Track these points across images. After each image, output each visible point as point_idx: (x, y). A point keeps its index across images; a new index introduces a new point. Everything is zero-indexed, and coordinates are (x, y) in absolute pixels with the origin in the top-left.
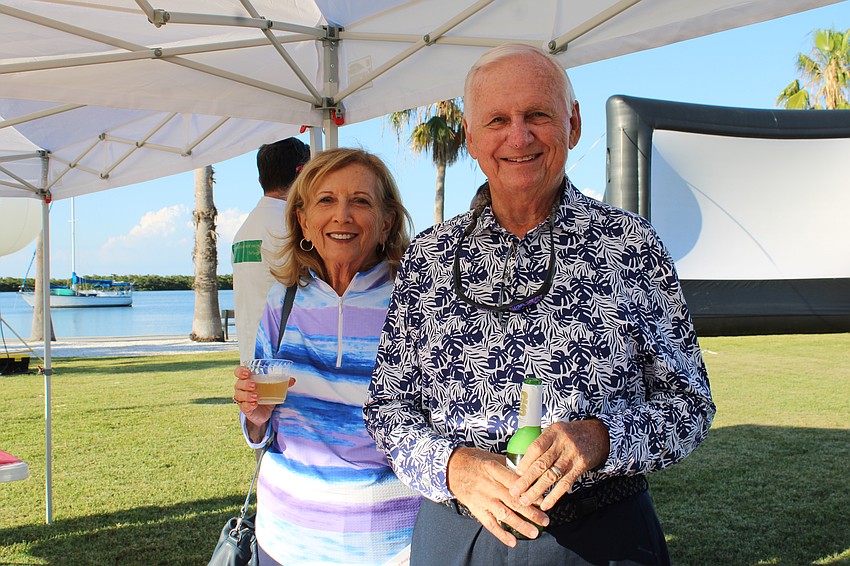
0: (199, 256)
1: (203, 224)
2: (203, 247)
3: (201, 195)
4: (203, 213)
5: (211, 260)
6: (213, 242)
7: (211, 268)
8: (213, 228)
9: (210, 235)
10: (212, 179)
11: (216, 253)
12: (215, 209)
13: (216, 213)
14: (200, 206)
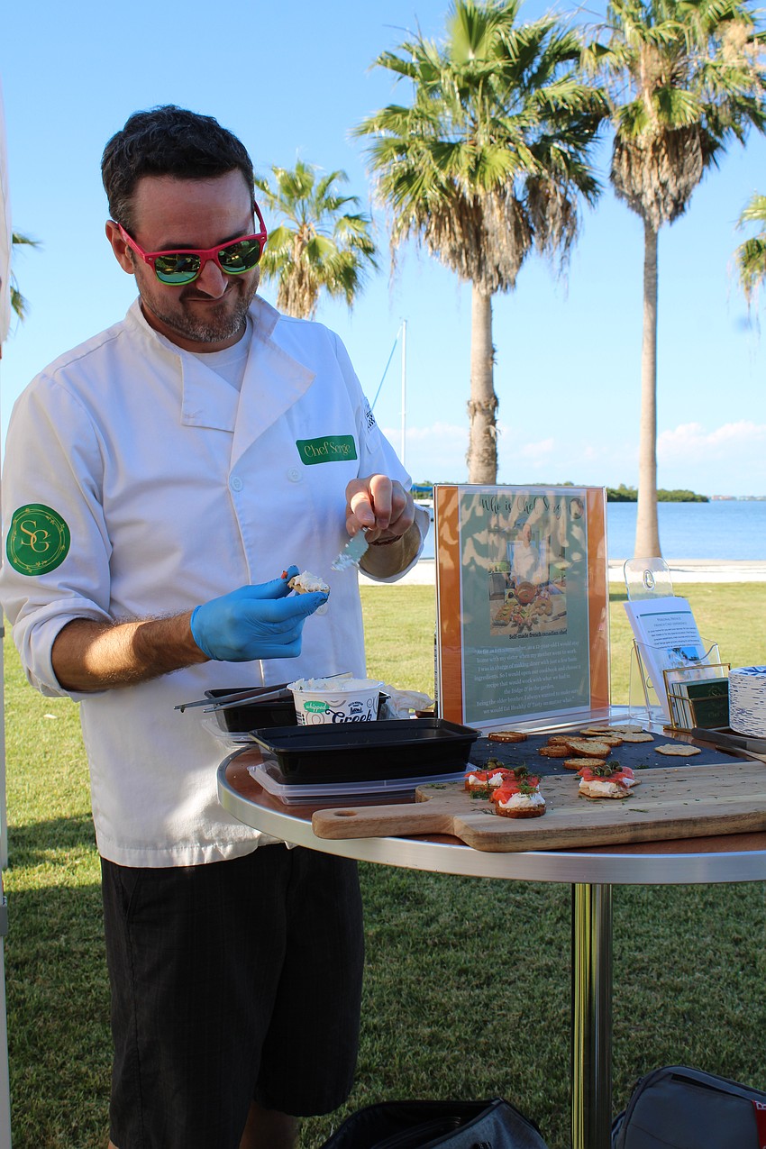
0: (474, 458)
1: (479, 418)
2: (479, 447)
3: (478, 379)
4: (480, 404)
5: (489, 464)
6: (492, 441)
7: (489, 475)
8: (493, 422)
9: (488, 432)
10: (493, 359)
11: (496, 455)
12: (496, 398)
13: (496, 404)
14: (476, 393)
